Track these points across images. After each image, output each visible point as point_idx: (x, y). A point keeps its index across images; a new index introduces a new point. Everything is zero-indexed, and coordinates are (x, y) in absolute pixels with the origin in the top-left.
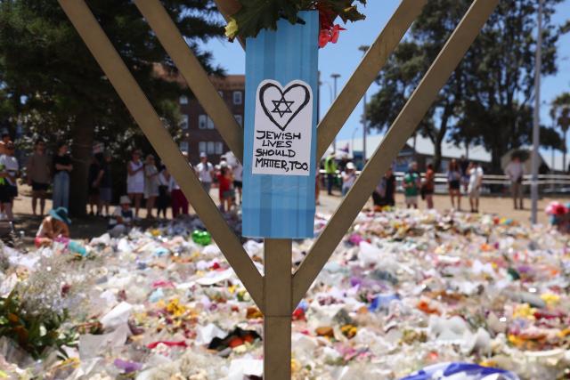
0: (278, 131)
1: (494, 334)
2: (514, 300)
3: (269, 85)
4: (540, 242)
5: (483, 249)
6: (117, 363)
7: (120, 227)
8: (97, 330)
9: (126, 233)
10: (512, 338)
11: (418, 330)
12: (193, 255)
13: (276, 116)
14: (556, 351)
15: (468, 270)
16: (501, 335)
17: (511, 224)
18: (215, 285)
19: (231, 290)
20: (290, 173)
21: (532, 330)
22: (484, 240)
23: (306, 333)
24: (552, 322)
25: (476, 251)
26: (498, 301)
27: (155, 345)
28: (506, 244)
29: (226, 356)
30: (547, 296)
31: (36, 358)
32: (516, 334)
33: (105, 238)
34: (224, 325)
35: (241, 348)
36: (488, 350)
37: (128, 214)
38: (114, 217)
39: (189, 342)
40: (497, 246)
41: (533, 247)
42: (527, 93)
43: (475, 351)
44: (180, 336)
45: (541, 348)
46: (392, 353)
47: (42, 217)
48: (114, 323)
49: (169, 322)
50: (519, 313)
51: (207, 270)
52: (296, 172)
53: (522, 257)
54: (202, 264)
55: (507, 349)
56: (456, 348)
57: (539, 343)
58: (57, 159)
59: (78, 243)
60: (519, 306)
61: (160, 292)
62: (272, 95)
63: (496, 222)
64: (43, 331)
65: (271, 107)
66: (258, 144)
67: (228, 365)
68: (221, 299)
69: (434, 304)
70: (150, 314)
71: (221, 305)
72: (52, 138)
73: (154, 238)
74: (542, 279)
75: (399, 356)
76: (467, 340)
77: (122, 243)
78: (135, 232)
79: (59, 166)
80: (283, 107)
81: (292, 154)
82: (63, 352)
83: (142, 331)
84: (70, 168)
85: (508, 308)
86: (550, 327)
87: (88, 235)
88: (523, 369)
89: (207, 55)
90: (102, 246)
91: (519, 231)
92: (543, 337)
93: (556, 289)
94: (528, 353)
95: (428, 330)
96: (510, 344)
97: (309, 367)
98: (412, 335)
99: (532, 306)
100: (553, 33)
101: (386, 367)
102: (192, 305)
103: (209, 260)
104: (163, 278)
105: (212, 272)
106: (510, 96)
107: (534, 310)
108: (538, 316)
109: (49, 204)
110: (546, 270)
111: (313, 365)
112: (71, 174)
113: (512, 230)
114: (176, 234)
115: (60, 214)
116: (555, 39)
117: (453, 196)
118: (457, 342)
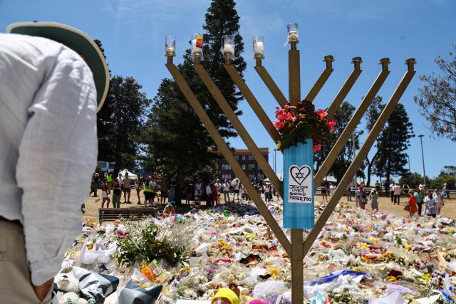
0: (298, 185)
1: (356, 257)
2: (360, 241)
3: (294, 167)
4: (361, 214)
5: (339, 218)
6: (205, 269)
7: (194, 209)
8: (194, 255)
9: (197, 211)
10: (363, 258)
11: (324, 255)
12: (224, 221)
13: (297, 179)
14: (382, 264)
15: (336, 227)
16: (359, 257)
17: (348, 207)
18: (235, 234)
19: (243, 237)
20: (304, 202)
21: (370, 254)
22: (338, 214)
23: (278, 256)
24: (377, 251)
25: (336, 219)
26: (353, 242)
27: (218, 261)
28: (348, 215)
29: (248, 267)
30: (371, 239)
31: (173, 267)
32: (364, 256)
33: (189, 214)
34: (244, 252)
35: (253, 263)
36: (354, 263)
37: (197, 204)
38: (192, 205)
39: (231, 259)
40: (344, 216)
41: (358, 217)
42: (349, 156)
43: (349, 264)
44: (226, 257)
45: (375, 263)
46: (315, 265)
47: (164, 205)
48: (201, 251)
49: (221, 250)
50: (363, 247)
51: (231, 227)
52: (306, 202)
53: (355, 221)
54: (228, 225)
55: (362, 263)
56: (341, 262)
57: (374, 260)
58: (170, 183)
59: (179, 215)
60: (362, 244)
61: (215, 237)
62: (295, 171)
63: (342, 206)
64: (175, 255)
65: (295, 176)
66: (290, 191)
67: (250, 270)
68: (240, 240)
69: (328, 243)
70: (213, 247)
71: (240, 243)
72: (169, 174)
73: (208, 213)
74: (367, 231)
75: (319, 266)
76: (346, 259)
77: (196, 216)
78: (201, 211)
79: (171, 185)
80: (300, 176)
81: (304, 194)
82: (183, 264)
83: (212, 255)
84: (175, 186)
85: (358, 244)
86: (377, 253)
87: (182, 212)
88: (370, 272)
89: (228, 143)
90: (188, 217)
91: (351, 210)
92: (375, 257)
93: (374, 236)
94: (371, 265)
95: (328, 255)
96: (363, 261)
97: (283, 272)
98: (322, 257)
99: (368, 244)
100: (357, 134)
101: (314, 271)
102: (229, 243)
103: (231, 223)
104: (215, 231)
105: (233, 228)
106: (342, 157)
107: (369, 245)
108: (371, 248)
109: (167, 200)
110: (366, 227)
111: (285, 271)
112: (176, 188)
113: (348, 210)
114: (216, 212)
115: (172, 204)
116: (358, 136)
117: (323, 196)
118: (341, 260)
